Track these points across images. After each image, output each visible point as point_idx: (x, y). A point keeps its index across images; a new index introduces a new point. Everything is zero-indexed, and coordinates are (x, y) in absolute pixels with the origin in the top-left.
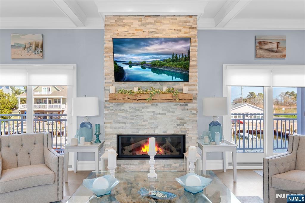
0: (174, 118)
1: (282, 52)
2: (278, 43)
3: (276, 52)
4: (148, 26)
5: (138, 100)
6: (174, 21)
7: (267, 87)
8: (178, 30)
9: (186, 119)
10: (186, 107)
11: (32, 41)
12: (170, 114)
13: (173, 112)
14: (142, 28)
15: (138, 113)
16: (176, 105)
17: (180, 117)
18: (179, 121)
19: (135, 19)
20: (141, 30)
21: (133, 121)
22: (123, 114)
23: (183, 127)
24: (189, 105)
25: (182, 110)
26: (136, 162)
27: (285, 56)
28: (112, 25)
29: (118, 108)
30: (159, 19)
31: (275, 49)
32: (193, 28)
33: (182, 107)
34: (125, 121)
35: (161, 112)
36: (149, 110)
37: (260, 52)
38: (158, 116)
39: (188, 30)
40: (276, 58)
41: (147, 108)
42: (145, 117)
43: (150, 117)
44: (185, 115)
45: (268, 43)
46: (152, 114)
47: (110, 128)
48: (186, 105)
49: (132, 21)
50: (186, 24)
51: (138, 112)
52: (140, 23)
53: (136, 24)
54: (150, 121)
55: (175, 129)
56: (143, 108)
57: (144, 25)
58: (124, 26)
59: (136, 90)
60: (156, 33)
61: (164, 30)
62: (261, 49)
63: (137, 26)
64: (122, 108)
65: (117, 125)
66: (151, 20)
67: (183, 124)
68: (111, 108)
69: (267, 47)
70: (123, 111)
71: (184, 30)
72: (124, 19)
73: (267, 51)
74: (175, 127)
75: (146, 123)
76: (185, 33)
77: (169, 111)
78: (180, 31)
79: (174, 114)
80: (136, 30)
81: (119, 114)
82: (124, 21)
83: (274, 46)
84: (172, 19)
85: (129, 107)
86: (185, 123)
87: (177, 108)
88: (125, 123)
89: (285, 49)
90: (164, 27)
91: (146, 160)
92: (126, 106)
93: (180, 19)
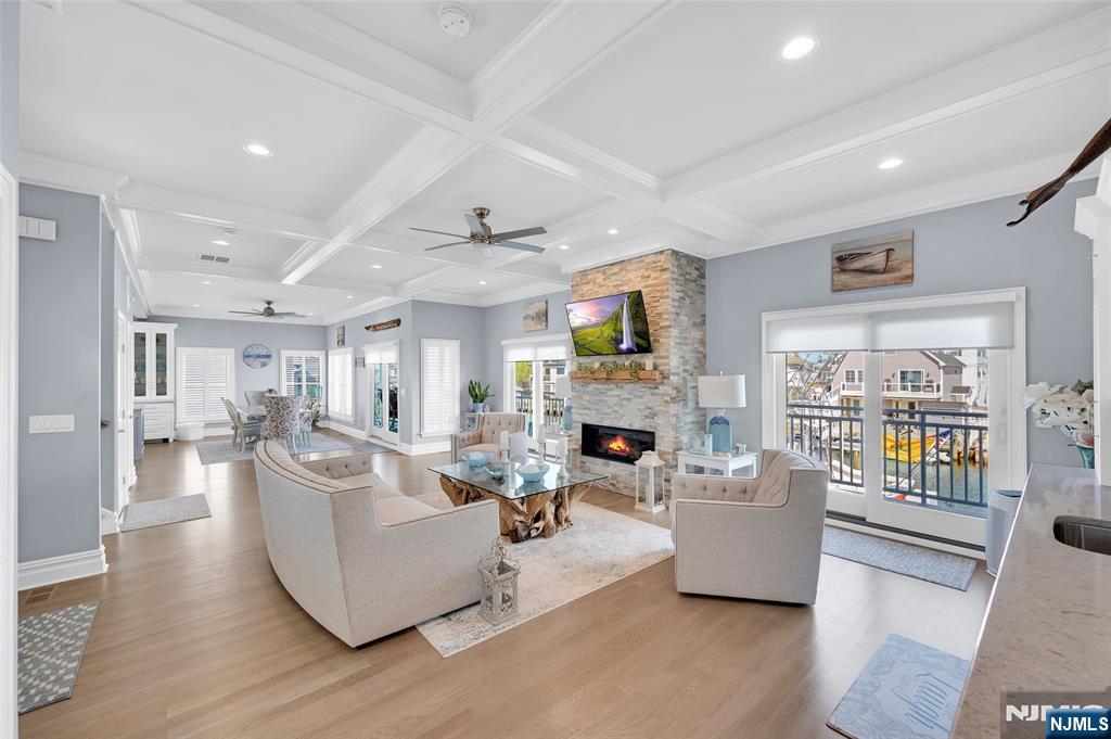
0: (642, 407)
1: (899, 270)
2: (889, 251)
3: (883, 273)
4: (613, 278)
5: (596, 379)
6: (642, 264)
8: (646, 277)
9: (656, 408)
10: (656, 391)
11: (537, 310)
12: (637, 400)
13: (641, 397)
14: (606, 282)
15: (602, 397)
17: (649, 404)
18: (647, 411)
19: (599, 272)
21: (597, 407)
22: (588, 398)
23: (652, 421)
24: (661, 387)
25: (653, 394)
26: (600, 461)
27: (910, 278)
28: (578, 285)
29: (583, 389)
30: (624, 264)
31: (881, 266)
32: (665, 270)
33: (651, 391)
34: (590, 406)
35: (627, 396)
36: (614, 393)
37: (844, 278)
38: (625, 402)
39: (658, 274)
40: (884, 285)
41: (611, 390)
42: (609, 403)
43: (615, 402)
44: (656, 403)
45: (860, 255)
46: (617, 399)
47: (576, 413)
48: (657, 388)
49: (596, 275)
50: (655, 265)
51: (603, 395)
52: (603, 277)
53: (600, 278)
54: (615, 408)
55: (642, 423)
56: (607, 390)
57: (608, 278)
58: (588, 283)
59: (597, 365)
60: (621, 285)
61: (630, 280)
62: (843, 271)
63: (601, 280)
64: (588, 389)
65: (584, 412)
66: (615, 269)
67: (653, 416)
68: (577, 389)
69: (858, 264)
70: (588, 393)
71: (653, 275)
72: (588, 274)
73: (858, 274)
74: (643, 420)
75: (610, 410)
76: (655, 279)
77: (636, 397)
78: (649, 277)
79: (641, 401)
80: (601, 286)
81: (584, 397)
82: (589, 277)
83: (878, 260)
84: (639, 262)
85: (594, 389)
86: (655, 415)
87: (645, 392)
88: (589, 409)
90: (631, 275)
91: (611, 462)
92: (592, 387)
93: (647, 260)
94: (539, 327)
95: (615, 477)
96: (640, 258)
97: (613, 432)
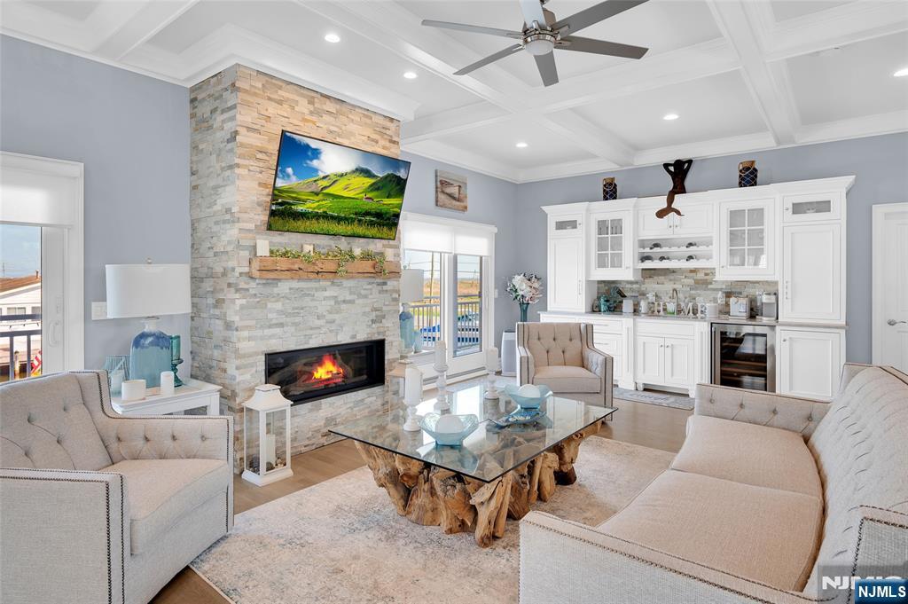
0: (368, 309)
1: (463, 202)
2: (459, 187)
3: (458, 201)
4: (326, 117)
5: (318, 273)
6: (368, 121)
7: (446, 255)
8: (373, 140)
10: (385, 287)
12: (360, 301)
13: (366, 297)
14: (314, 118)
15: (307, 301)
16: (369, 284)
17: (375, 305)
18: (374, 313)
19: (302, 95)
20: (314, 123)
21: (297, 319)
22: (279, 306)
23: (381, 325)
25: (380, 292)
27: (466, 208)
28: (255, 94)
29: (267, 290)
30: (344, 109)
31: (457, 196)
32: (394, 142)
33: (380, 288)
34: (281, 321)
35: (348, 298)
36: (327, 294)
37: (442, 197)
38: (344, 306)
39: (388, 144)
40: (458, 209)
41: (324, 289)
42: (321, 310)
43: (329, 308)
44: (384, 302)
45: (449, 184)
46: (332, 303)
47: (250, 339)
48: (385, 284)
49: (297, 98)
50: (384, 131)
51: (308, 299)
52: (311, 107)
53: (303, 106)
54: (329, 317)
55: (368, 330)
56: (316, 289)
57: (318, 113)
58: (280, 102)
60: (339, 135)
61: (352, 134)
62: (443, 192)
63: (306, 111)
64: (276, 290)
65: (267, 332)
67: (378, 320)
68: (252, 292)
69: (449, 190)
70: (278, 297)
71: (382, 142)
72: (280, 88)
73: (449, 198)
74: (370, 326)
75: (321, 322)
76: (384, 148)
77: (360, 296)
78: (377, 142)
79: (369, 301)
81: (269, 305)
82: (280, 92)
83: (454, 190)
84: (365, 116)
85: (290, 289)
86: (384, 317)
87: (371, 289)
88: (281, 325)
89: (466, 197)
90: (352, 127)
91: (323, 401)
92: (284, 287)
93: (376, 119)
96: (368, 113)
97: (317, 355)
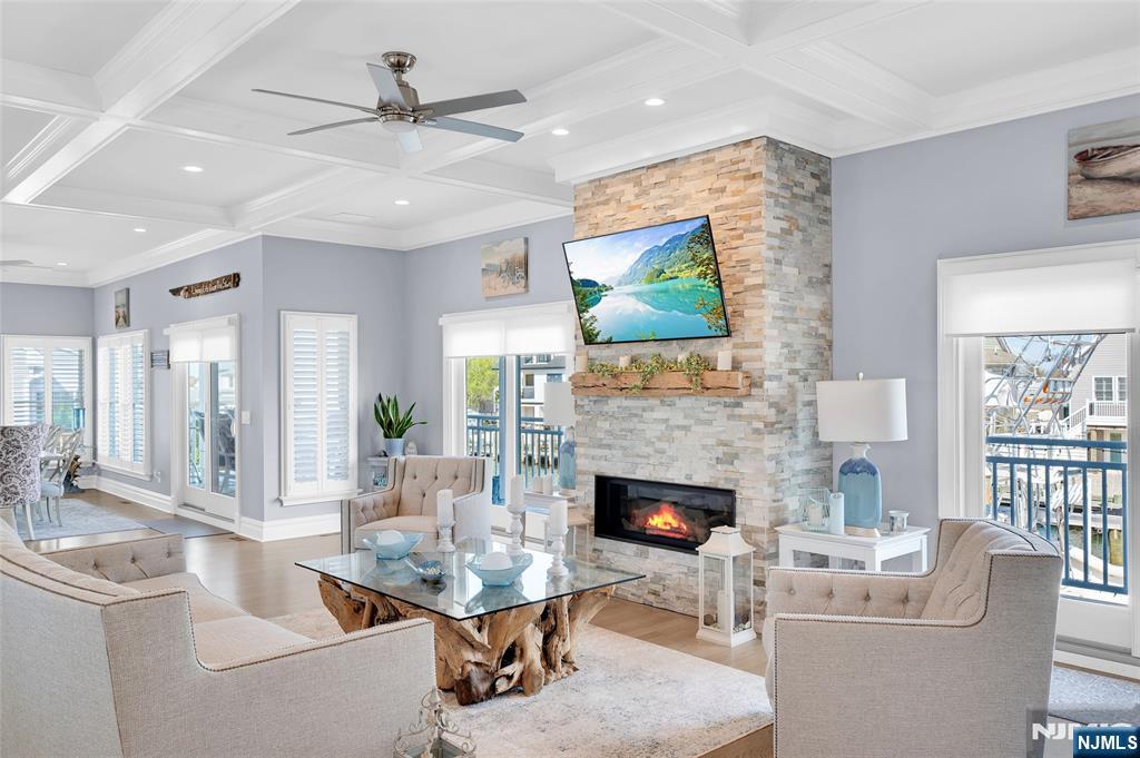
0: (711, 441)
4: (653, 193)
6: (710, 166)
7: (1125, 336)
8: (717, 191)
9: (738, 444)
10: (738, 411)
11: (508, 256)
12: (702, 429)
13: (709, 423)
14: (641, 201)
15: (634, 423)
16: (713, 404)
17: (723, 437)
18: (721, 449)
19: (628, 181)
20: (639, 206)
21: (625, 443)
22: (606, 425)
23: (731, 468)
24: (746, 404)
25: (730, 417)
26: (630, 548)
28: (587, 206)
29: (596, 408)
30: (676, 168)
32: (754, 176)
33: (729, 410)
34: (609, 442)
35: (682, 422)
36: (656, 415)
37: (1085, 194)
38: (677, 433)
39: (741, 184)
41: (652, 409)
42: (649, 434)
43: (659, 434)
44: (737, 433)
45: (1118, 149)
46: (663, 427)
47: (586, 456)
48: (738, 405)
49: (622, 187)
50: (735, 167)
51: (636, 420)
52: (637, 190)
53: (629, 192)
54: (660, 445)
55: (712, 473)
56: (644, 410)
57: (643, 193)
58: (606, 203)
59: (623, 362)
60: (670, 207)
61: (686, 197)
62: (1089, 179)
63: (632, 198)
64: (606, 408)
65: (599, 452)
66: (659, 175)
67: (730, 458)
68: (587, 408)
69: (1114, 168)
70: (607, 416)
71: (731, 187)
72: (606, 186)
73: (1117, 186)
74: (713, 467)
75: (649, 450)
76: (734, 194)
77: (700, 422)
78: (723, 190)
79: (709, 430)
80: (631, 208)
81: (599, 424)
82: (608, 191)
84: (704, 162)
85: (619, 407)
86: (736, 456)
87: (716, 412)
88: (609, 447)
90: (689, 187)
91: (651, 549)
92: (615, 404)
93: (720, 157)
94: (513, 289)
95: (658, 578)
96: (707, 154)
97: (655, 493)
